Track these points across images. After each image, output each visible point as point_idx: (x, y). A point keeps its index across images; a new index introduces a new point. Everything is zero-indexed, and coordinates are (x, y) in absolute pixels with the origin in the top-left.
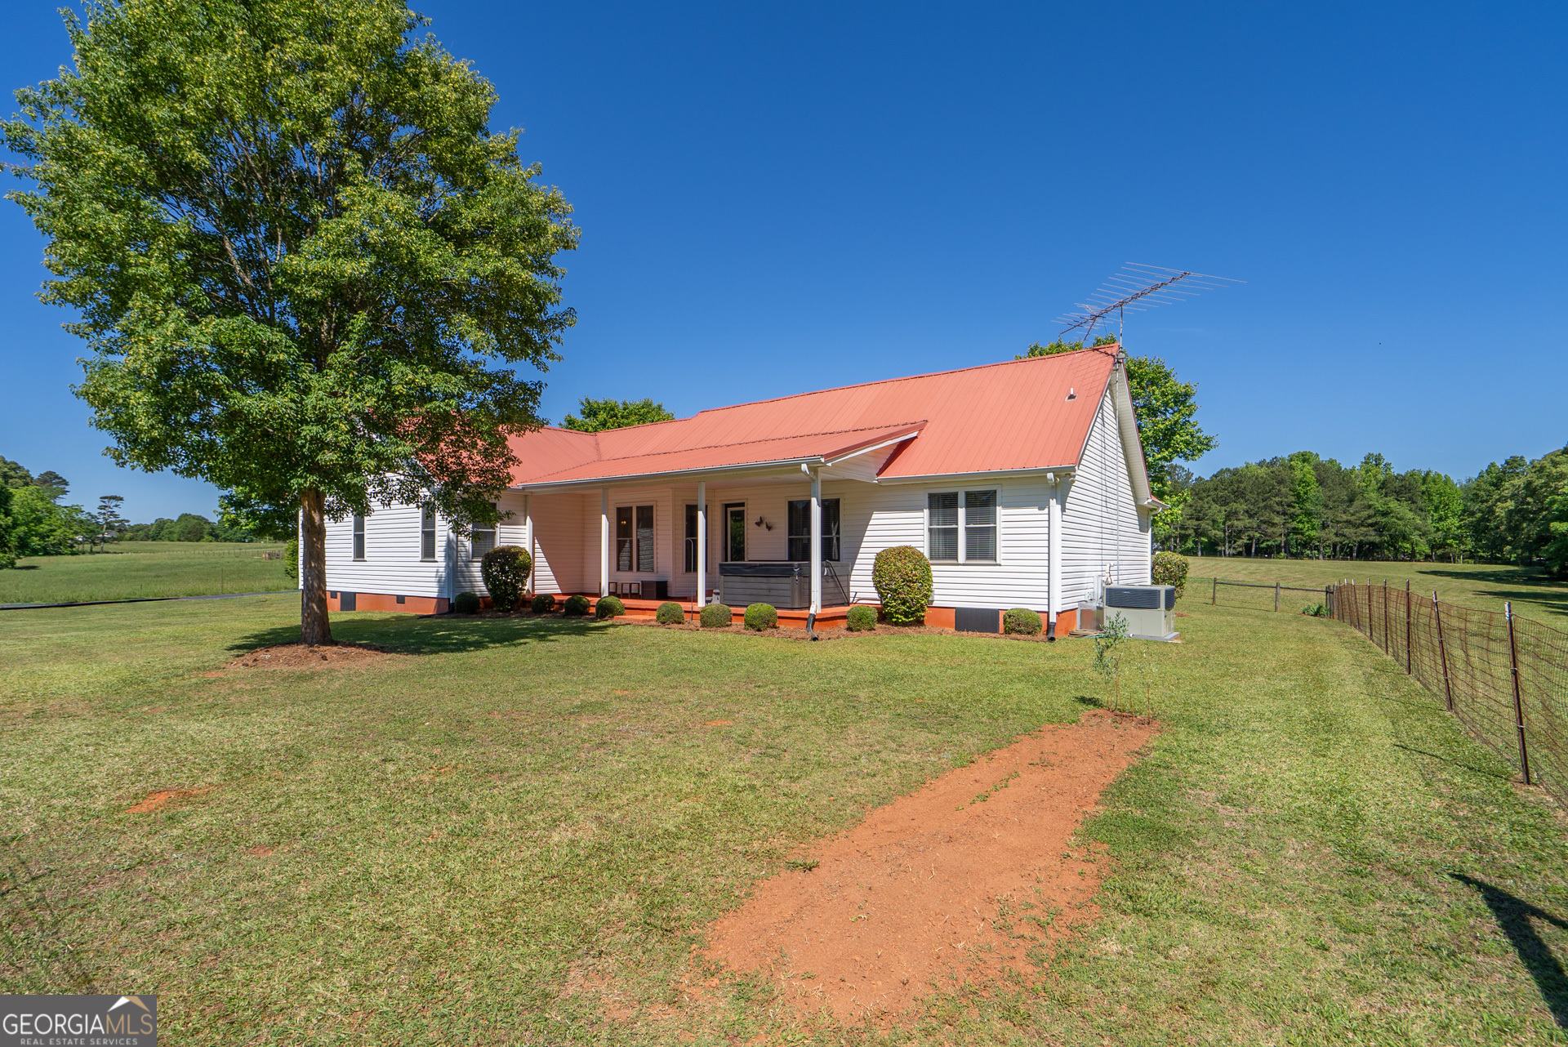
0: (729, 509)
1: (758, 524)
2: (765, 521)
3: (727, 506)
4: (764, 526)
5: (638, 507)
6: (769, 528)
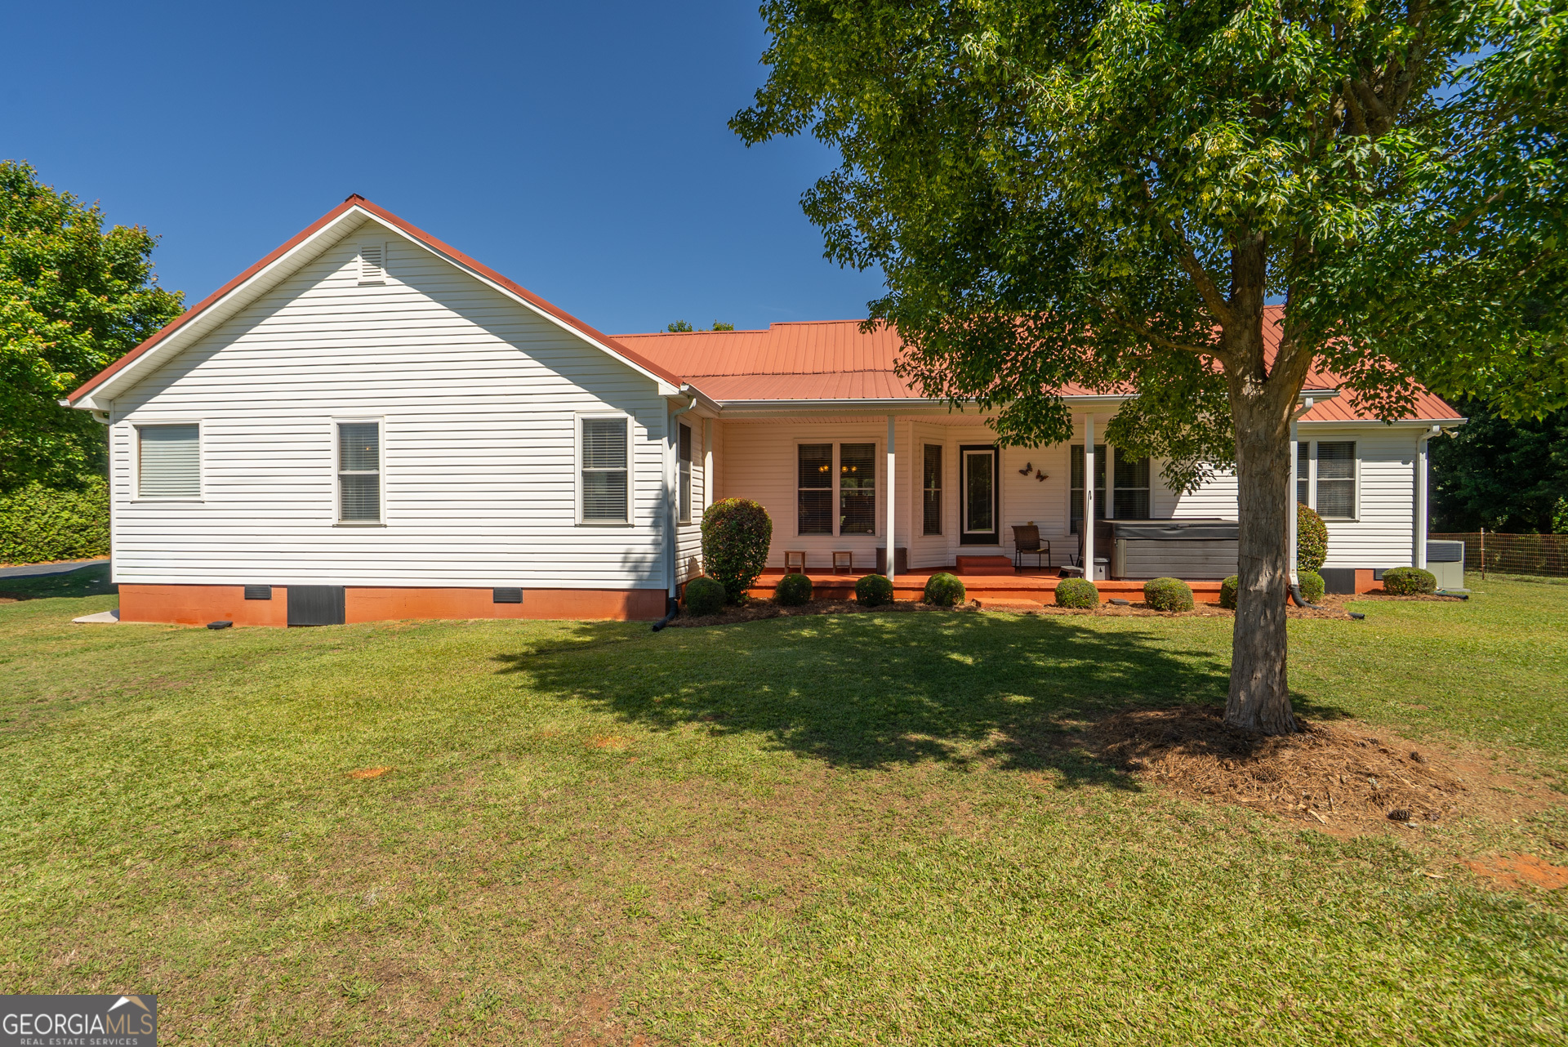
0: (966, 453)
1: (1024, 473)
2: (1035, 469)
3: (963, 448)
4: (1032, 475)
5: (843, 446)
6: (1041, 477)
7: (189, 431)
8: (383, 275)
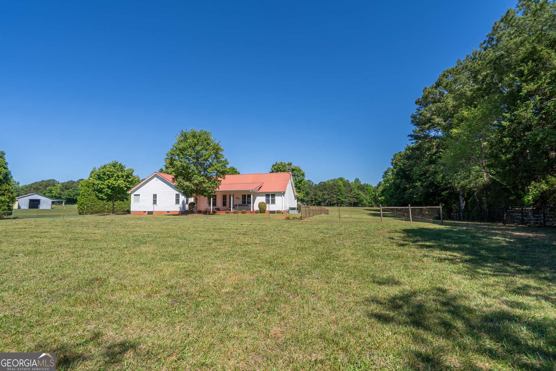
2: (238, 198)
7: (139, 195)
8: (158, 179)
